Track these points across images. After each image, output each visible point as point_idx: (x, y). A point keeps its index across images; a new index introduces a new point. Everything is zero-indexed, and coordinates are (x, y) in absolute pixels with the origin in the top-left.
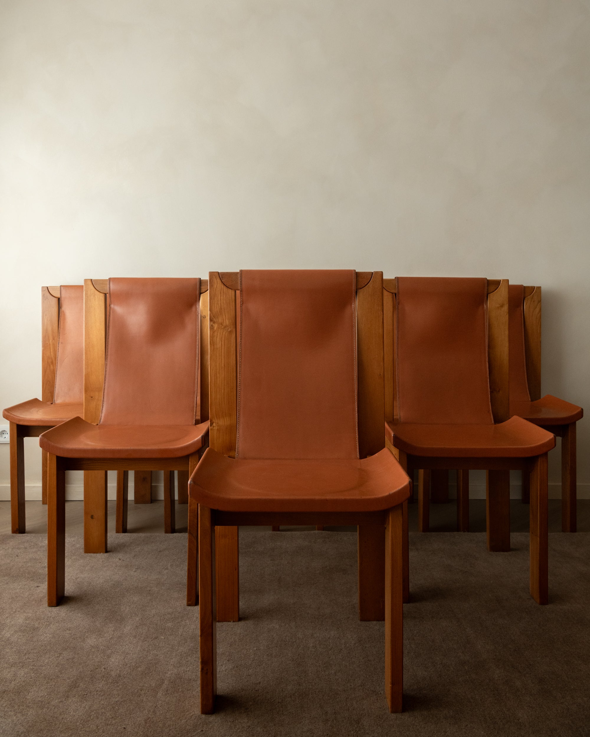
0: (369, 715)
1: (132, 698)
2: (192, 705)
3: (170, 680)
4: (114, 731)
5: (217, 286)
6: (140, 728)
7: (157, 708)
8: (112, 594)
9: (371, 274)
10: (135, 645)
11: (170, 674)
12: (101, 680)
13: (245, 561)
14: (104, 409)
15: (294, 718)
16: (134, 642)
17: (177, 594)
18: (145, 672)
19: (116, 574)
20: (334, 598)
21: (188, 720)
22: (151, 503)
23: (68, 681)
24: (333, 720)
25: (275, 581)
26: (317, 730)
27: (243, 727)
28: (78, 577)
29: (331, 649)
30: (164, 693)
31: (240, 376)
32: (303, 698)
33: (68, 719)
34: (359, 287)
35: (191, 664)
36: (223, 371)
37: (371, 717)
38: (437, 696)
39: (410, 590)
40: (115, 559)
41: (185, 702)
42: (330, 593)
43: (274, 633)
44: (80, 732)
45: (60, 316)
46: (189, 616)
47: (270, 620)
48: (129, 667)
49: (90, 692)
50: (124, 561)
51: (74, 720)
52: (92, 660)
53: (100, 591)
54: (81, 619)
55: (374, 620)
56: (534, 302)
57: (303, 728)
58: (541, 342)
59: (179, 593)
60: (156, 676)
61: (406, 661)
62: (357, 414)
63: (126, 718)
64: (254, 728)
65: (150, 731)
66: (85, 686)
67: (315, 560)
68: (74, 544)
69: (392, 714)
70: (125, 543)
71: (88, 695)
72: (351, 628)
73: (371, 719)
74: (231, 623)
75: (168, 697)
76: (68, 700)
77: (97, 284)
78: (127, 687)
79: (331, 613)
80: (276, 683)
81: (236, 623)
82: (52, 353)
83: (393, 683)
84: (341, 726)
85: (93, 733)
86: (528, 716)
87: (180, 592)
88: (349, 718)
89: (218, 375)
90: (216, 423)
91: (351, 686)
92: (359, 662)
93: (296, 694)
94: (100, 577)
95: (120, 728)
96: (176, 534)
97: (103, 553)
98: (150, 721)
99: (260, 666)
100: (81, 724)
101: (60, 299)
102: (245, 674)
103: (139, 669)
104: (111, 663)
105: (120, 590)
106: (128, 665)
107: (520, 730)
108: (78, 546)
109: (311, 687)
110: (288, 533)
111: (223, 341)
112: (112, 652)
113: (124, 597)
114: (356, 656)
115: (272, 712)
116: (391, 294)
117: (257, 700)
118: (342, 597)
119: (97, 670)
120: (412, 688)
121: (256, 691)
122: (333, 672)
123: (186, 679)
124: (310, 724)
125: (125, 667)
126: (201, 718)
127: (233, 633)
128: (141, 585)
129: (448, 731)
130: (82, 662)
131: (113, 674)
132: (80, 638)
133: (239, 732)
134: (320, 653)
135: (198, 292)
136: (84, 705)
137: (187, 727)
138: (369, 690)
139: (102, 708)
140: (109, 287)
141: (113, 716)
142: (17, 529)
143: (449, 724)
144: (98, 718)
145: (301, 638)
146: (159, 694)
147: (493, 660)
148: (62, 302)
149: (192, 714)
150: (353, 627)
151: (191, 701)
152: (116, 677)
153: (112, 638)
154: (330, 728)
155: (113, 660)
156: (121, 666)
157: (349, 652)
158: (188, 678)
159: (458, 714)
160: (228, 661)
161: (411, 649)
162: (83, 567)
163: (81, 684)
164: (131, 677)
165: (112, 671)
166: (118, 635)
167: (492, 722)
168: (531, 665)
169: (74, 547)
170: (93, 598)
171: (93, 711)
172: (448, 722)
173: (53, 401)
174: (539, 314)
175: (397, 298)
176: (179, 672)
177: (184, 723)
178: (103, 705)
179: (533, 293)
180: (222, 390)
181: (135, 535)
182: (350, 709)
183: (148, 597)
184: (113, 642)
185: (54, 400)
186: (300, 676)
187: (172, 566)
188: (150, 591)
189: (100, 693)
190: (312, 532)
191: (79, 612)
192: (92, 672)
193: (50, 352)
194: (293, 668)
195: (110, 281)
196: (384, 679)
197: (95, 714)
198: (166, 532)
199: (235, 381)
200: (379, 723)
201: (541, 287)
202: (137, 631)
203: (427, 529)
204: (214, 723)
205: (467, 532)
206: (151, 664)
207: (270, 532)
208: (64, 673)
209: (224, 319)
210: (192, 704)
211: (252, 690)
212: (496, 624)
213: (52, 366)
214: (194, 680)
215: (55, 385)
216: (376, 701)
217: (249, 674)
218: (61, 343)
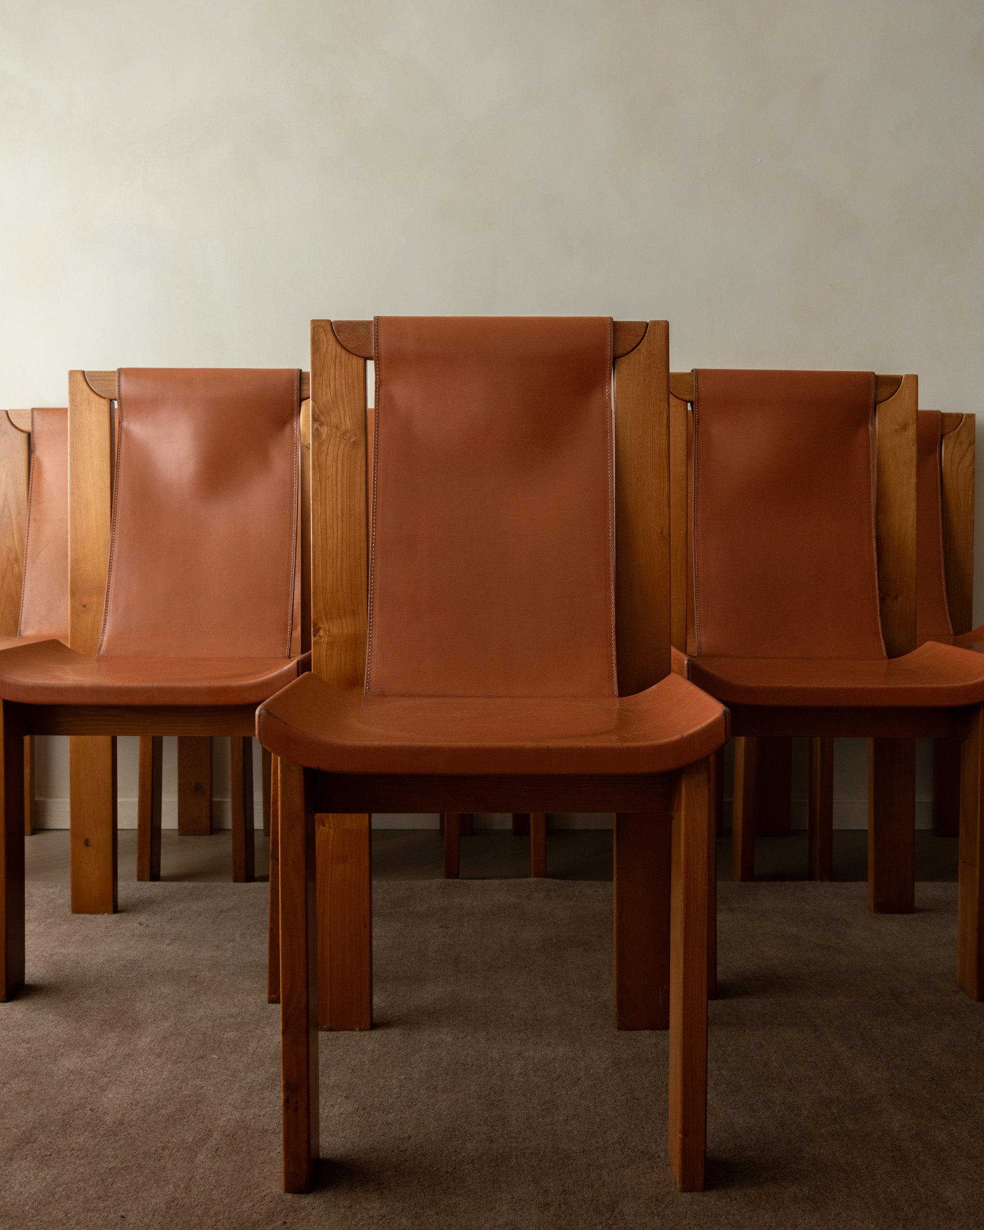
0: (634, 1196)
1: (144, 1163)
2: (267, 1176)
3: (224, 1131)
4: (100, 1222)
5: (327, 349)
6: (156, 1217)
7: (193, 1180)
8: (120, 982)
9: (645, 325)
10: (158, 1069)
11: (224, 1121)
12: (83, 1131)
13: (390, 928)
14: (107, 625)
15: (479, 1201)
16: (157, 1064)
17: (251, 982)
18: (175, 1117)
19: (130, 948)
20: (566, 991)
21: (257, 1204)
22: (211, 833)
23: (15, 1130)
24: (560, 1205)
25: (447, 962)
26: (526, 1222)
27: (372, 1217)
28: (54, 952)
29: (558, 1079)
30: (209, 1155)
31: (373, 531)
32: (497, 1165)
33: (8, 1199)
34: (620, 351)
35: (270, 1103)
36: (340, 524)
37: (639, 1199)
38: (776, 1160)
39: (718, 977)
40: (130, 924)
41: (253, 1171)
42: (557, 983)
43: (443, 1050)
44: (30, 1224)
45: (32, 468)
46: (271, 1020)
47: (434, 1027)
48: (142, 1108)
49: (58, 1152)
50: (148, 926)
51: (20, 1201)
52: (68, 1095)
53: (97, 976)
54: (53, 1023)
55: (646, 1028)
56: (961, 443)
57: (496, 1220)
58: (973, 522)
59: (254, 980)
60: (197, 1124)
61: (712, 1098)
62: (613, 609)
63: (128, 1198)
64: (394, 1218)
65: (175, 1222)
66: (49, 1140)
67: (528, 928)
68: (54, 898)
69: (684, 1194)
70: (155, 898)
71: (52, 1157)
72: (599, 1042)
73: (639, 1203)
74: (356, 1034)
75: (218, 1161)
76: (10, 1164)
77: (93, 380)
78: (136, 1143)
79: (559, 1016)
80: (442, 1137)
81: (366, 1033)
82: (16, 541)
83: (685, 1131)
84: (576, 1216)
85: (55, 1226)
86: (965, 1196)
87: (257, 979)
88: (592, 1201)
89: (329, 531)
90: (325, 630)
91: (597, 1142)
92: (616, 1101)
93: (484, 1158)
94: (98, 954)
95: (113, 1216)
96: (255, 883)
97: (109, 913)
98: (176, 1205)
99: (410, 1107)
100: (33, 1208)
101: (32, 434)
102: (380, 1122)
103: (163, 1112)
104: (106, 1100)
105: (137, 975)
106: (141, 1105)
107: (950, 1222)
108: (61, 901)
109: (514, 1145)
110: (476, 882)
111: (339, 462)
112: (111, 1081)
113: (143, 987)
114: (609, 1090)
115: (433, 1189)
116: (683, 402)
117: (402, 1168)
118: (582, 989)
119: (77, 1112)
120: (723, 1147)
121: (402, 1151)
122: (560, 1118)
123: (257, 1130)
124: (511, 1211)
125: (133, 1108)
126: (284, 1201)
127: (358, 1050)
128: (179, 967)
129: (800, 1224)
130: (47, 1098)
131: (108, 1119)
132: (48, 1055)
133: (363, 1225)
134: (536, 1085)
135: (296, 397)
136: (42, 1174)
137: (252, 1216)
138: (636, 1150)
139: (80, 1181)
140: (119, 386)
141: (101, 1195)
143: (803, 1210)
144: (68, 1197)
145: (496, 1059)
146: (201, 1157)
147: (890, 1098)
148: (35, 440)
149: (265, 1193)
150: (602, 1040)
151: (265, 1170)
152: (114, 1125)
153: (112, 1056)
154: (554, 1219)
155: (111, 1095)
156: (126, 1105)
157: (594, 1084)
158: (261, 1128)
159: (820, 1193)
160: (346, 1097)
161: (722, 1078)
162: (68, 936)
163: (41, 1137)
164: (145, 1125)
165: (106, 1115)
166: (125, 1051)
167: (892, 1207)
168: (965, 1105)
169: (53, 904)
170: (80, 989)
171: (60, 1184)
172: (800, 1208)
173: (18, 632)
174: (972, 467)
175: (696, 411)
176: (245, 1118)
177: (247, 1209)
178: (83, 1174)
179: (961, 425)
180: (337, 563)
181: (175, 885)
182: (596, 1186)
183: (191, 987)
184: (113, 1064)
185: (20, 630)
186: (493, 1126)
187: (243, 936)
188: (196, 977)
189: (79, 1152)
190: (524, 880)
191: (50, 1012)
192: (65, 1116)
193: (14, 540)
194: (480, 1112)
195: (119, 374)
196: (667, 1130)
197: (64, 1190)
198: (236, 880)
199: (364, 545)
200: (656, 1209)
201: (974, 415)
202: (163, 1045)
203: (749, 876)
204: (311, 1209)
205: (830, 881)
206: (188, 1103)
207: (441, 880)
208: (9, 1117)
209: (342, 416)
210: (267, 1174)
211: (393, 1151)
212: (893, 1034)
213: (15, 566)
214: (273, 1132)
215: (22, 602)
216: (649, 1171)
217: (388, 1122)
218: (34, 520)
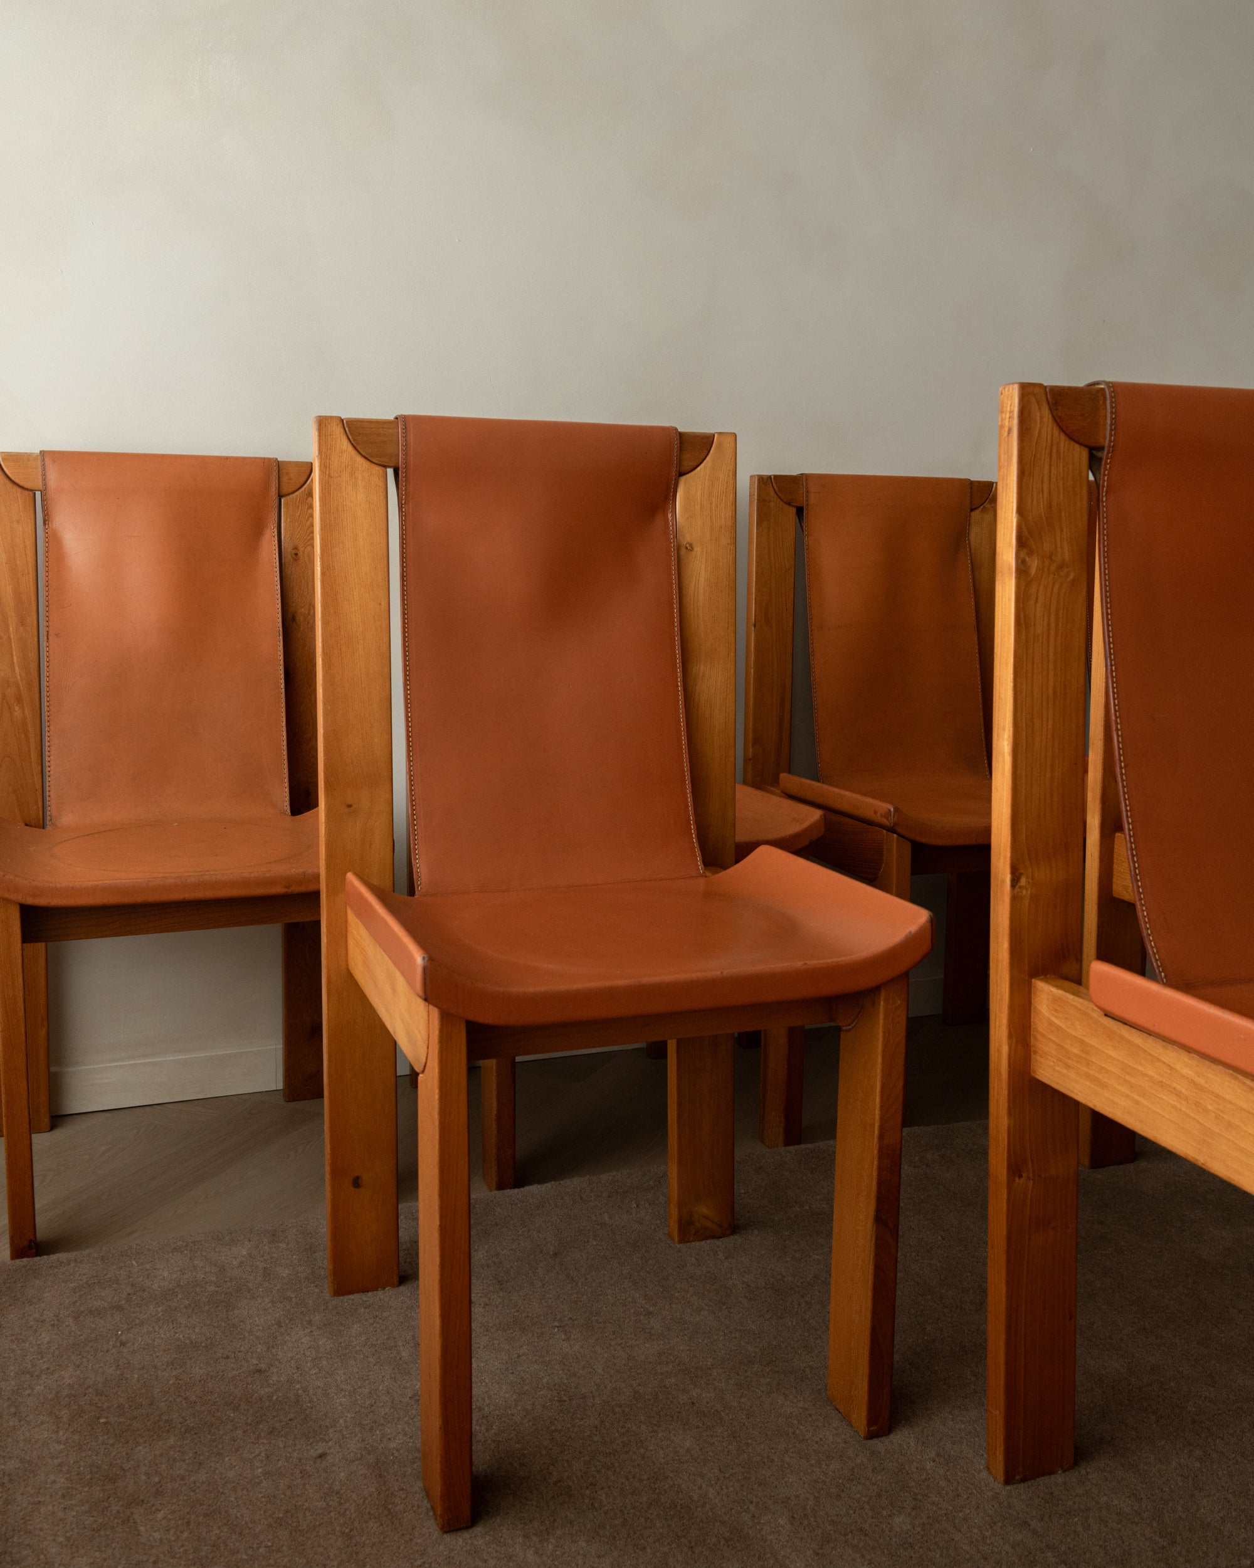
5: (1040, 431)
36: (1050, 711)
82: (17, 669)
90: (1027, 877)
111: (1053, 612)
140: (406, 446)
209: (1059, 541)
218: (56, 635)
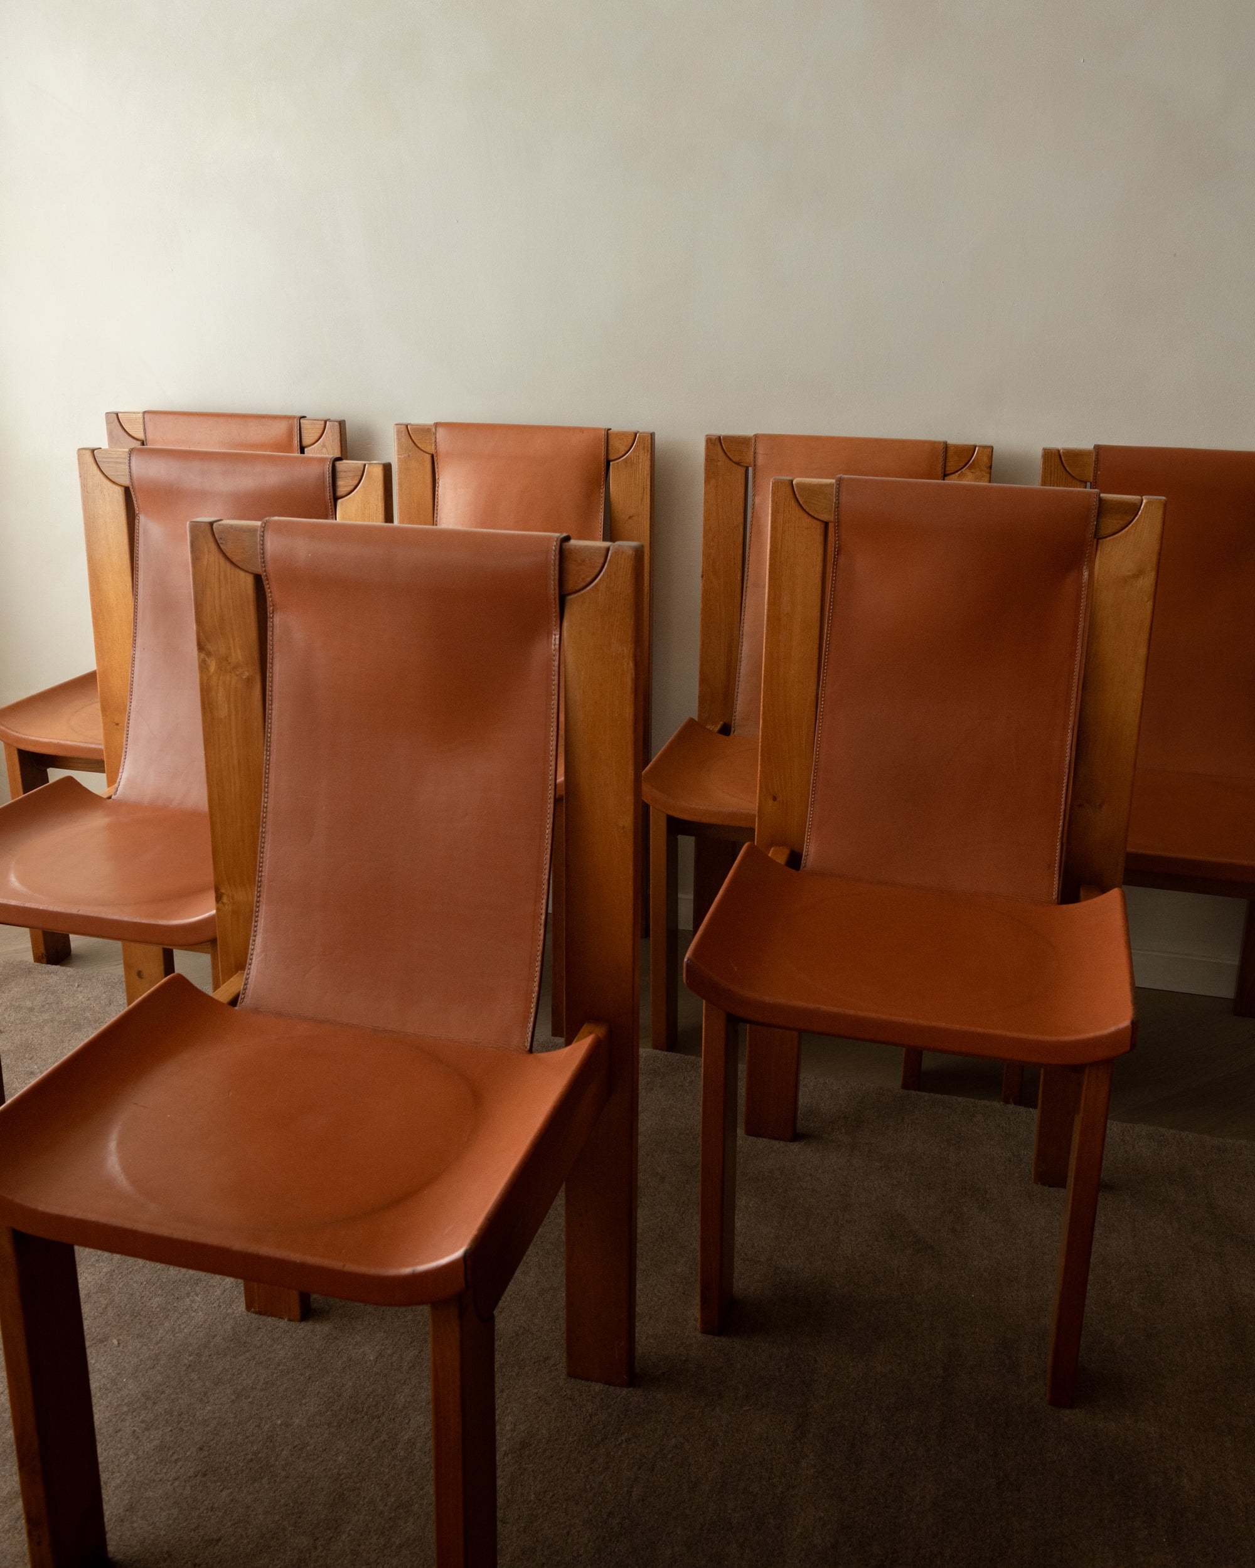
5: (208, 561)
9: (604, 552)
14: (127, 760)
31: (265, 798)
34: (571, 587)
36: (237, 777)
55: (599, 1381)
74: (282, 1325)
81: (296, 1324)
90: (228, 896)
116: (819, 523)
135: (328, 495)
142: (42, 954)
180: (236, 821)
209: (232, 646)
